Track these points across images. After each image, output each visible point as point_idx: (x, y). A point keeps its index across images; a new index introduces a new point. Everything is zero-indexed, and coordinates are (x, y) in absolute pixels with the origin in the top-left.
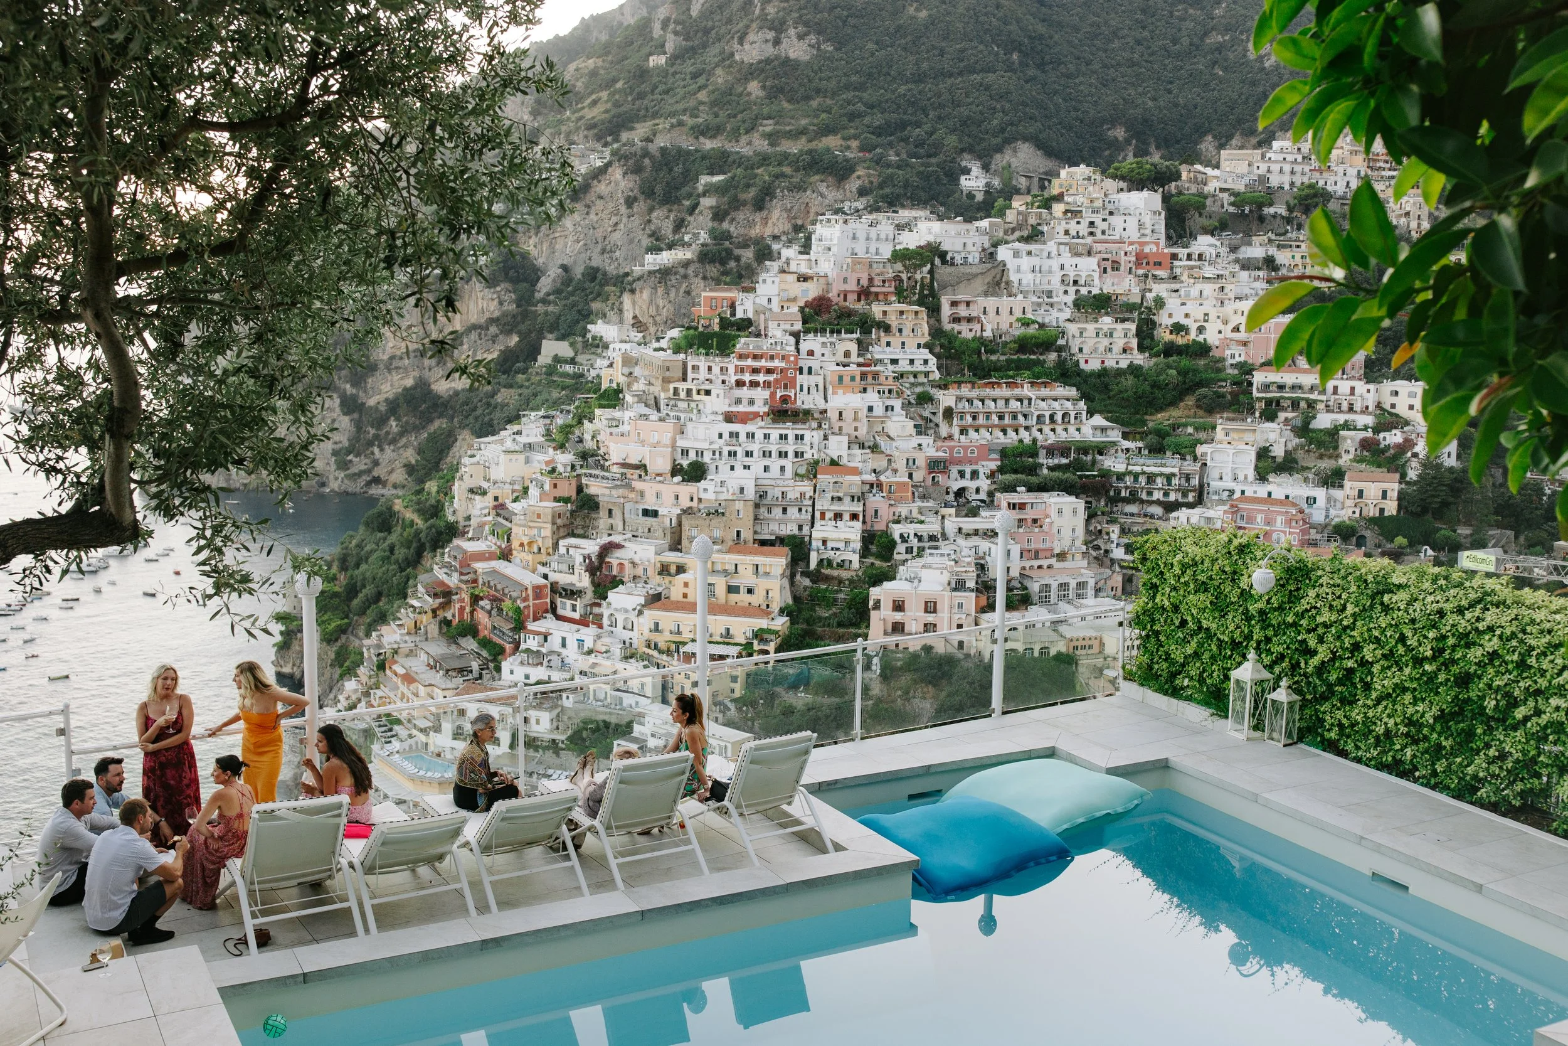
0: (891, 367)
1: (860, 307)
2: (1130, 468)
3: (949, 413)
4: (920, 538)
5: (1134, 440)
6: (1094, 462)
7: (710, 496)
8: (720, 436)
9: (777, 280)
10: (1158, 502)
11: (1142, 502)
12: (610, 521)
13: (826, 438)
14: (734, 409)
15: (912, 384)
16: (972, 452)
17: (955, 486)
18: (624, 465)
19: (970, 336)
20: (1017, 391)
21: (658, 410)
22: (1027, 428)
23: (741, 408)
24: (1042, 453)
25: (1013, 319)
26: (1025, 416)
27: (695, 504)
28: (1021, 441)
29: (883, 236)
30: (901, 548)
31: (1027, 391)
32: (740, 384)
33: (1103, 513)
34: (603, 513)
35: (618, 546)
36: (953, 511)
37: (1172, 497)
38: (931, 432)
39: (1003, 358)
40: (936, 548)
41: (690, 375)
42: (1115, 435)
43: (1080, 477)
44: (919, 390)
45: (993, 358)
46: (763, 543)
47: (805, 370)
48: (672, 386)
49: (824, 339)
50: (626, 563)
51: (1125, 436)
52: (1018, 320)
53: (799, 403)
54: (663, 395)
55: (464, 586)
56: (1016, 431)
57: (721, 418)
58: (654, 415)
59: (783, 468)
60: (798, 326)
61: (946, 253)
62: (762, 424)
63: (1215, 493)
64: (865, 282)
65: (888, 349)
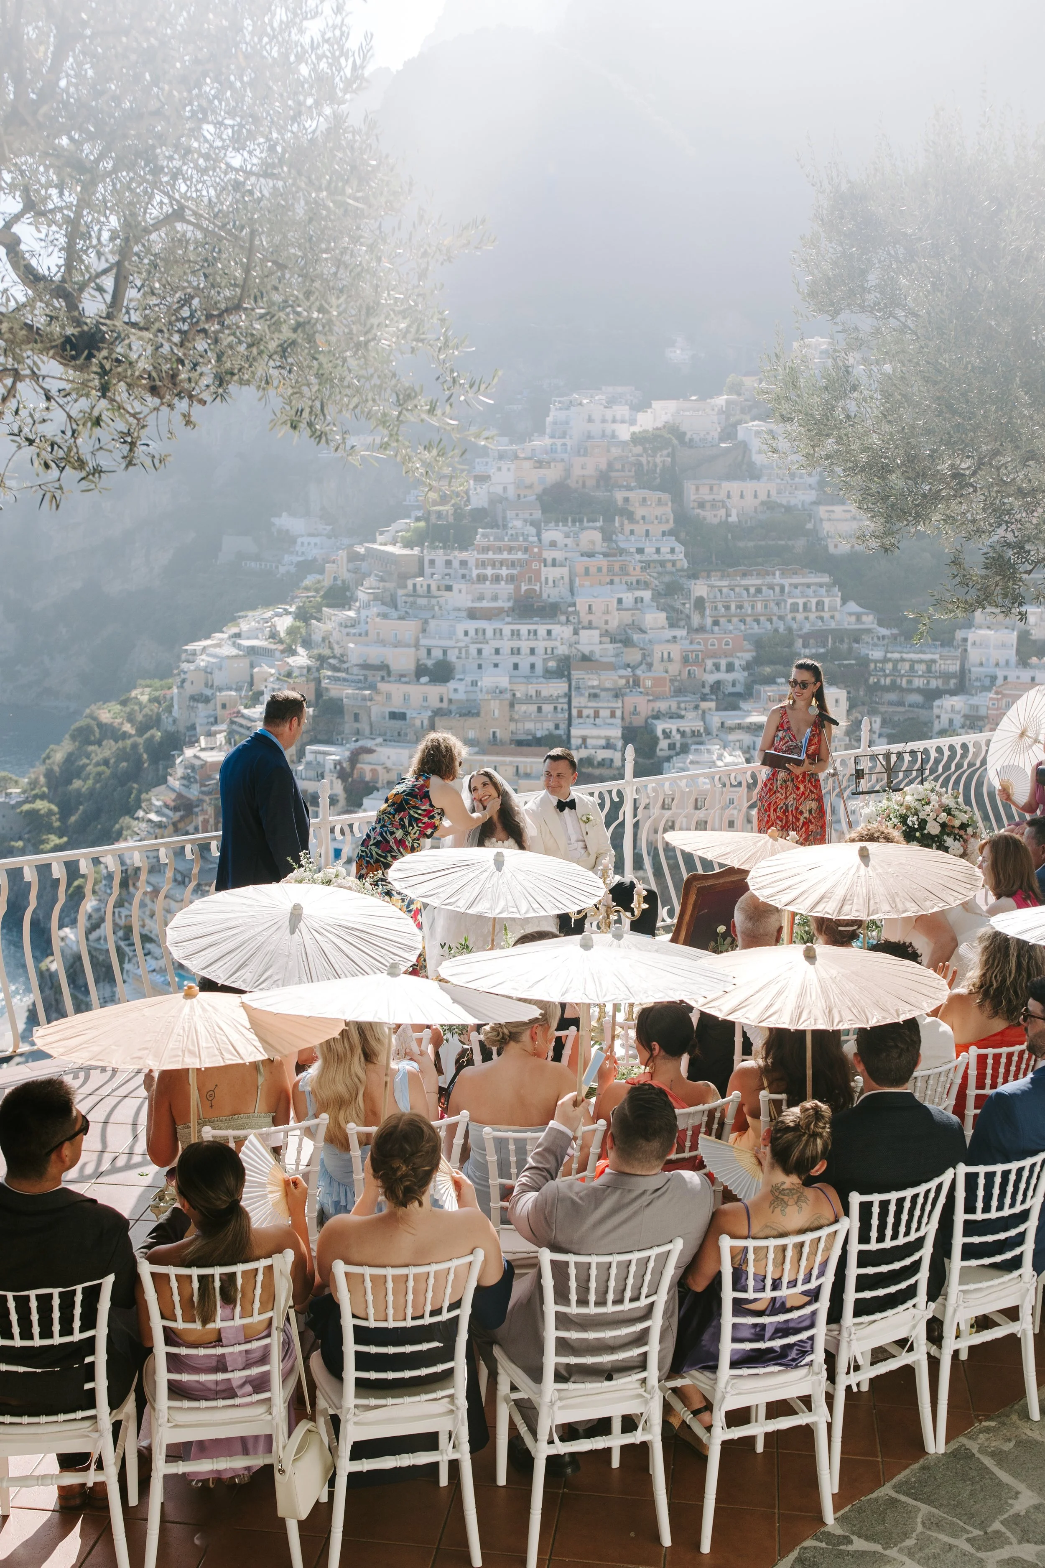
0: (638, 557)
1: (600, 494)
2: (889, 655)
3: (700, 603)
4: (683, 734)
5: (888, 627)
6: (850, 649)
7: (461, 696)
8: (466, 633)
9: (513, 467)
10: (918, 690)
11: (901, 689)
12: (357, 725)
13: (576, 633)
14: (477, 605)
15: (659, 573)
16: (727, 644)
17: (711, 678)
18: (366, 666)
19: (716, 521)
20: (769, 579)
21: (396, 608)
22: (781, 618)
23: (485, 604)
24: (799, 643)
25: (757, 502)
26: (778, 604)
27: (445, 705)
28: (776, 630)
29: (618, 417)
30: (663, 744)
31: (778, 579)
32: (482, 579)
33: (863, 704)
34: (348, 718)
35: (370, 751)
36: (712, 705)
37: (934, 684)
38: (682, 623)
39: (751, 544)
40: (701, 743)
41: (428, 570)
42: (869, 620)
43: (840, 666)
44: (667, 579)
45: (741, 544)
46: (520, 743)
47: (549, 561)
48: (410, 583)
49: (566, 529)
50: (379, 768)
51: (881, 623)
52: (763, 503)
53: (545, 596)
54: (400, 592)
55: (207, 798)
56: (770, 620)
57: (464, 614)
58: (394, 614)
59: (533, 666)
60: (538, 514)
61: (685, 434)
62: (509, 619)
63: (977, 679)
64: (603, 466)
65: (633, 538)
